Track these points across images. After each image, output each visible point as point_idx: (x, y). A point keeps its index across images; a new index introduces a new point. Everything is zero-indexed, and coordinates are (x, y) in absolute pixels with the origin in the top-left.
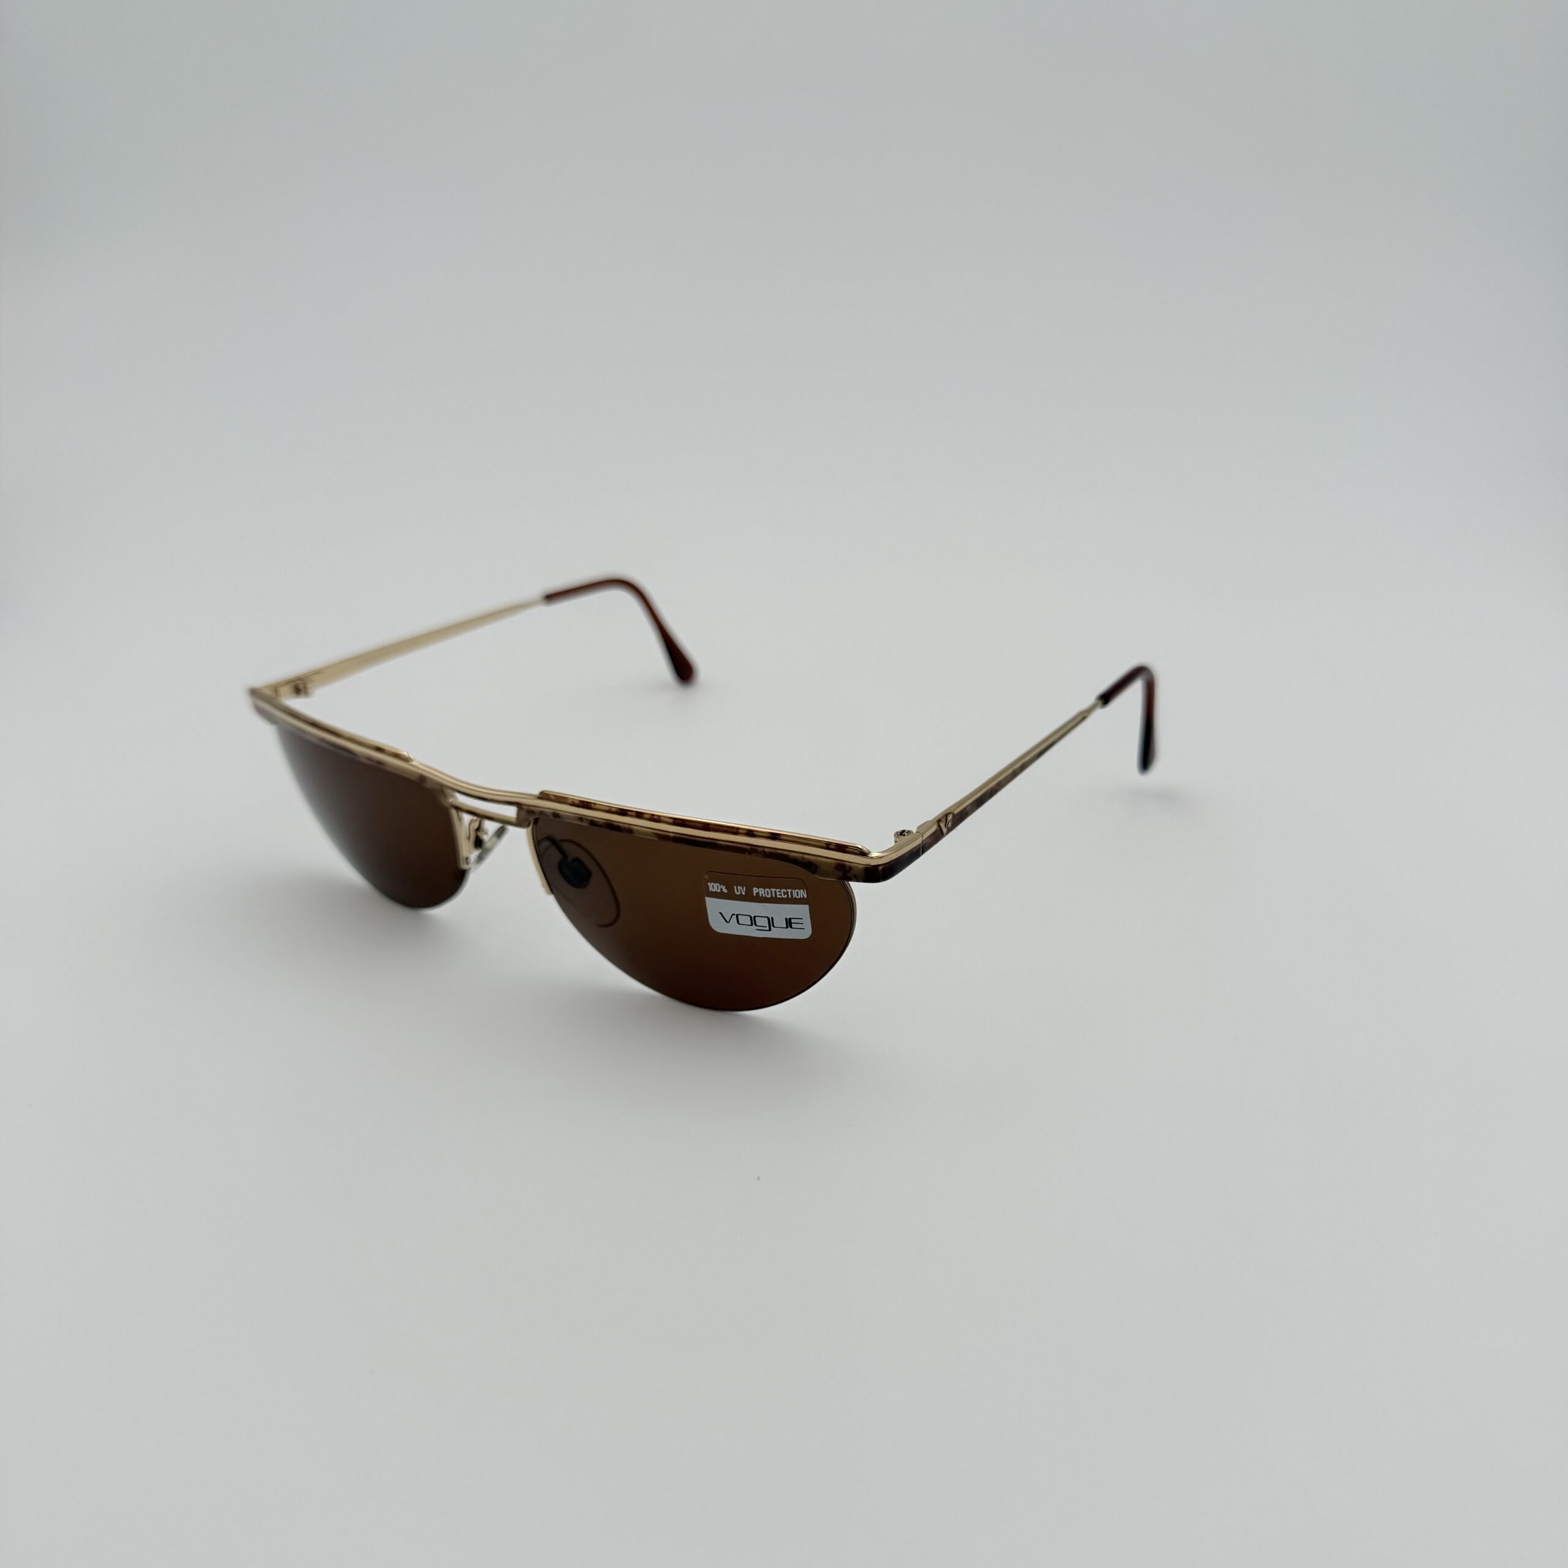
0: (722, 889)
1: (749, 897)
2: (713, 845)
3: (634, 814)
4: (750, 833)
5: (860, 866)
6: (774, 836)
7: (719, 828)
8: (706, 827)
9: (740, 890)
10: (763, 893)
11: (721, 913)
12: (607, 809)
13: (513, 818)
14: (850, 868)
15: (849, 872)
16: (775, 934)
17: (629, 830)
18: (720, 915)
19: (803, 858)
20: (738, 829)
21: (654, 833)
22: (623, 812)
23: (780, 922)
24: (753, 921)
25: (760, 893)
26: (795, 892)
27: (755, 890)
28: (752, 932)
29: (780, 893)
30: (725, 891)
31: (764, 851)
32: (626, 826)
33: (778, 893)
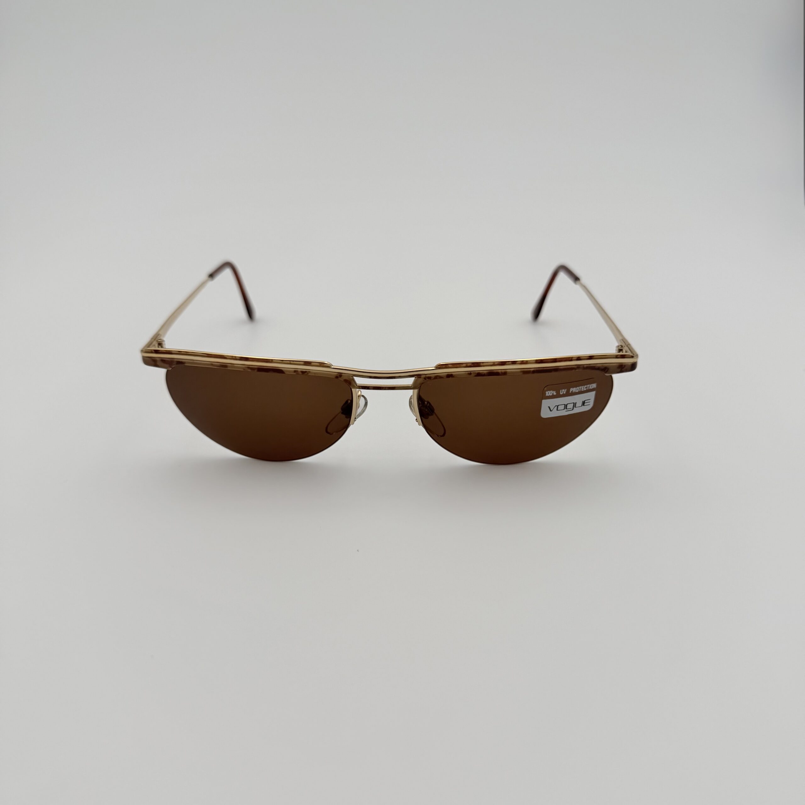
0: (553, 393)
1: (568, 394)
2: (556, 369)
3: (510, 363)
4: (579, 359)
5: (629, 364)
6: (591, 358)
7: (562, 359)
8: (555, 360)
9: (563, 391)
10: (575, 390)
11: (549, 407)
12: (492, 364)
13: (410, 385)
14: (625, 366)
15: (624, 368)
16: (576, 411)
17: (505, 373)
18: (548, 408)
19: (603, 366)
20: (572, 358)
21: (521, 371)
22: (503, 363)
23: (579, 404)
24: (566, 406)
25: (574, 390)
26: (591, 385)
27: (571, 390)
28: (564, 413)
29: (583, 388)
30: (555, 394)
31: (584, 367)
32: (503, 371)
33: (582, 388)
